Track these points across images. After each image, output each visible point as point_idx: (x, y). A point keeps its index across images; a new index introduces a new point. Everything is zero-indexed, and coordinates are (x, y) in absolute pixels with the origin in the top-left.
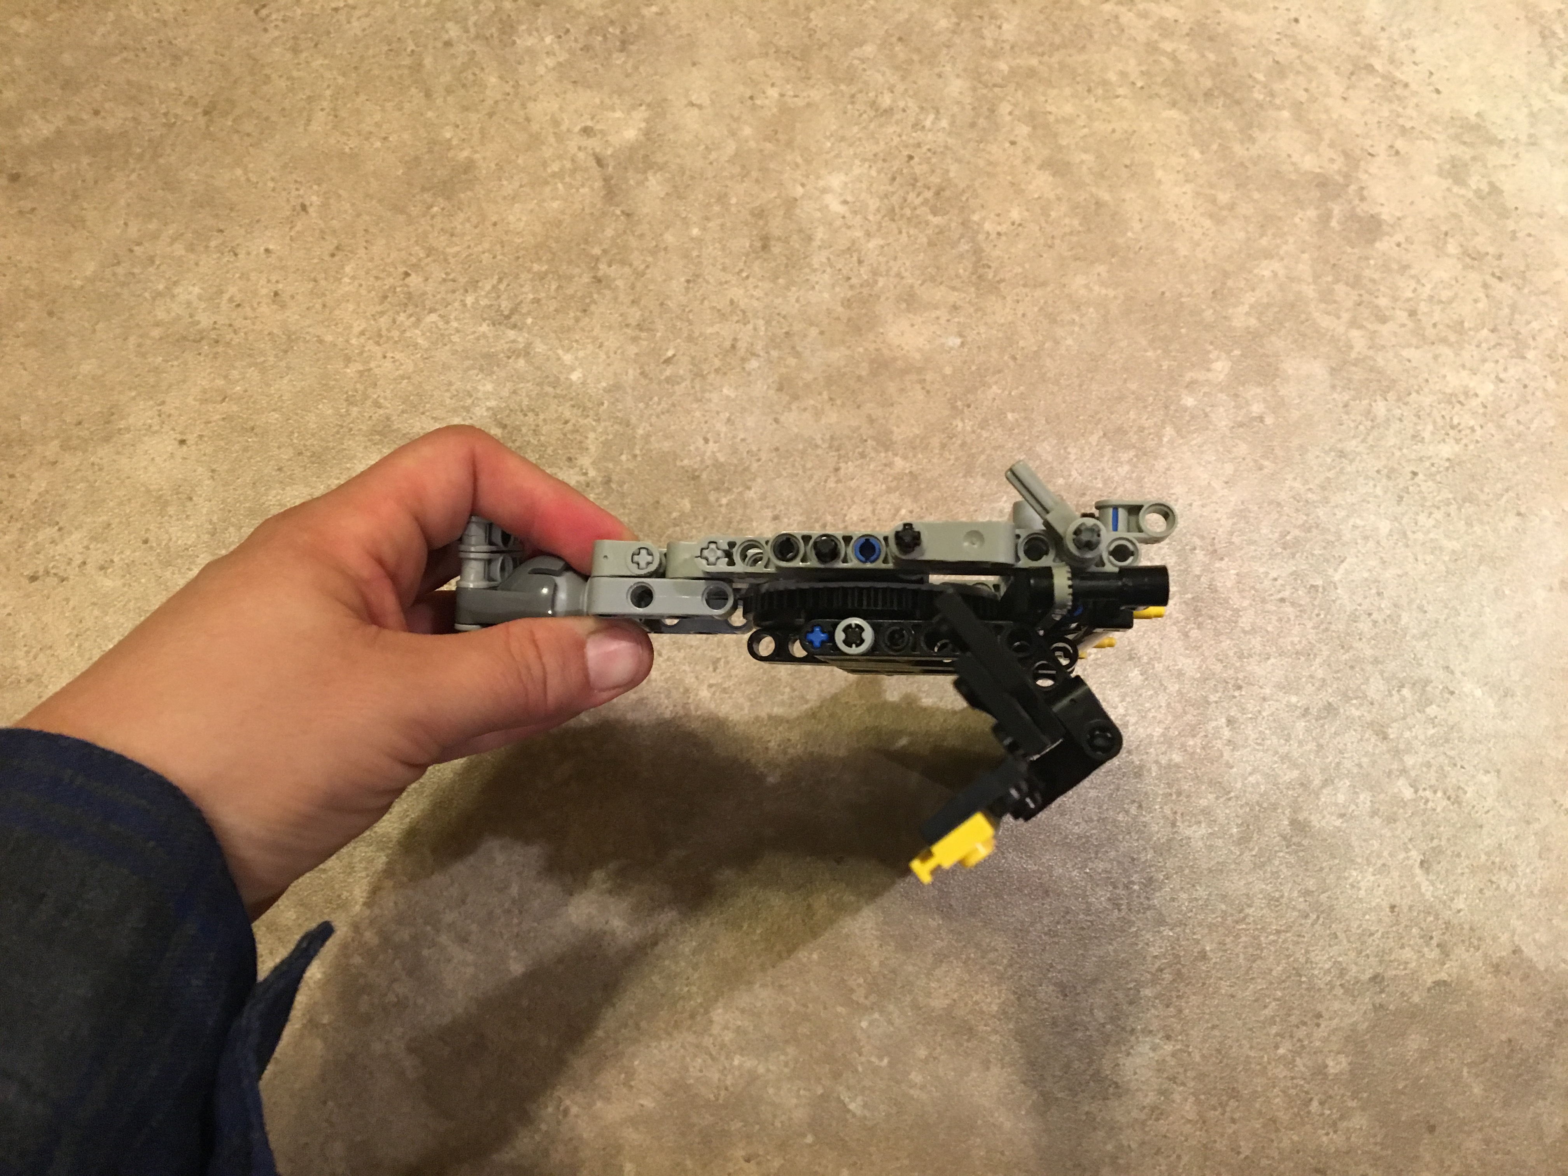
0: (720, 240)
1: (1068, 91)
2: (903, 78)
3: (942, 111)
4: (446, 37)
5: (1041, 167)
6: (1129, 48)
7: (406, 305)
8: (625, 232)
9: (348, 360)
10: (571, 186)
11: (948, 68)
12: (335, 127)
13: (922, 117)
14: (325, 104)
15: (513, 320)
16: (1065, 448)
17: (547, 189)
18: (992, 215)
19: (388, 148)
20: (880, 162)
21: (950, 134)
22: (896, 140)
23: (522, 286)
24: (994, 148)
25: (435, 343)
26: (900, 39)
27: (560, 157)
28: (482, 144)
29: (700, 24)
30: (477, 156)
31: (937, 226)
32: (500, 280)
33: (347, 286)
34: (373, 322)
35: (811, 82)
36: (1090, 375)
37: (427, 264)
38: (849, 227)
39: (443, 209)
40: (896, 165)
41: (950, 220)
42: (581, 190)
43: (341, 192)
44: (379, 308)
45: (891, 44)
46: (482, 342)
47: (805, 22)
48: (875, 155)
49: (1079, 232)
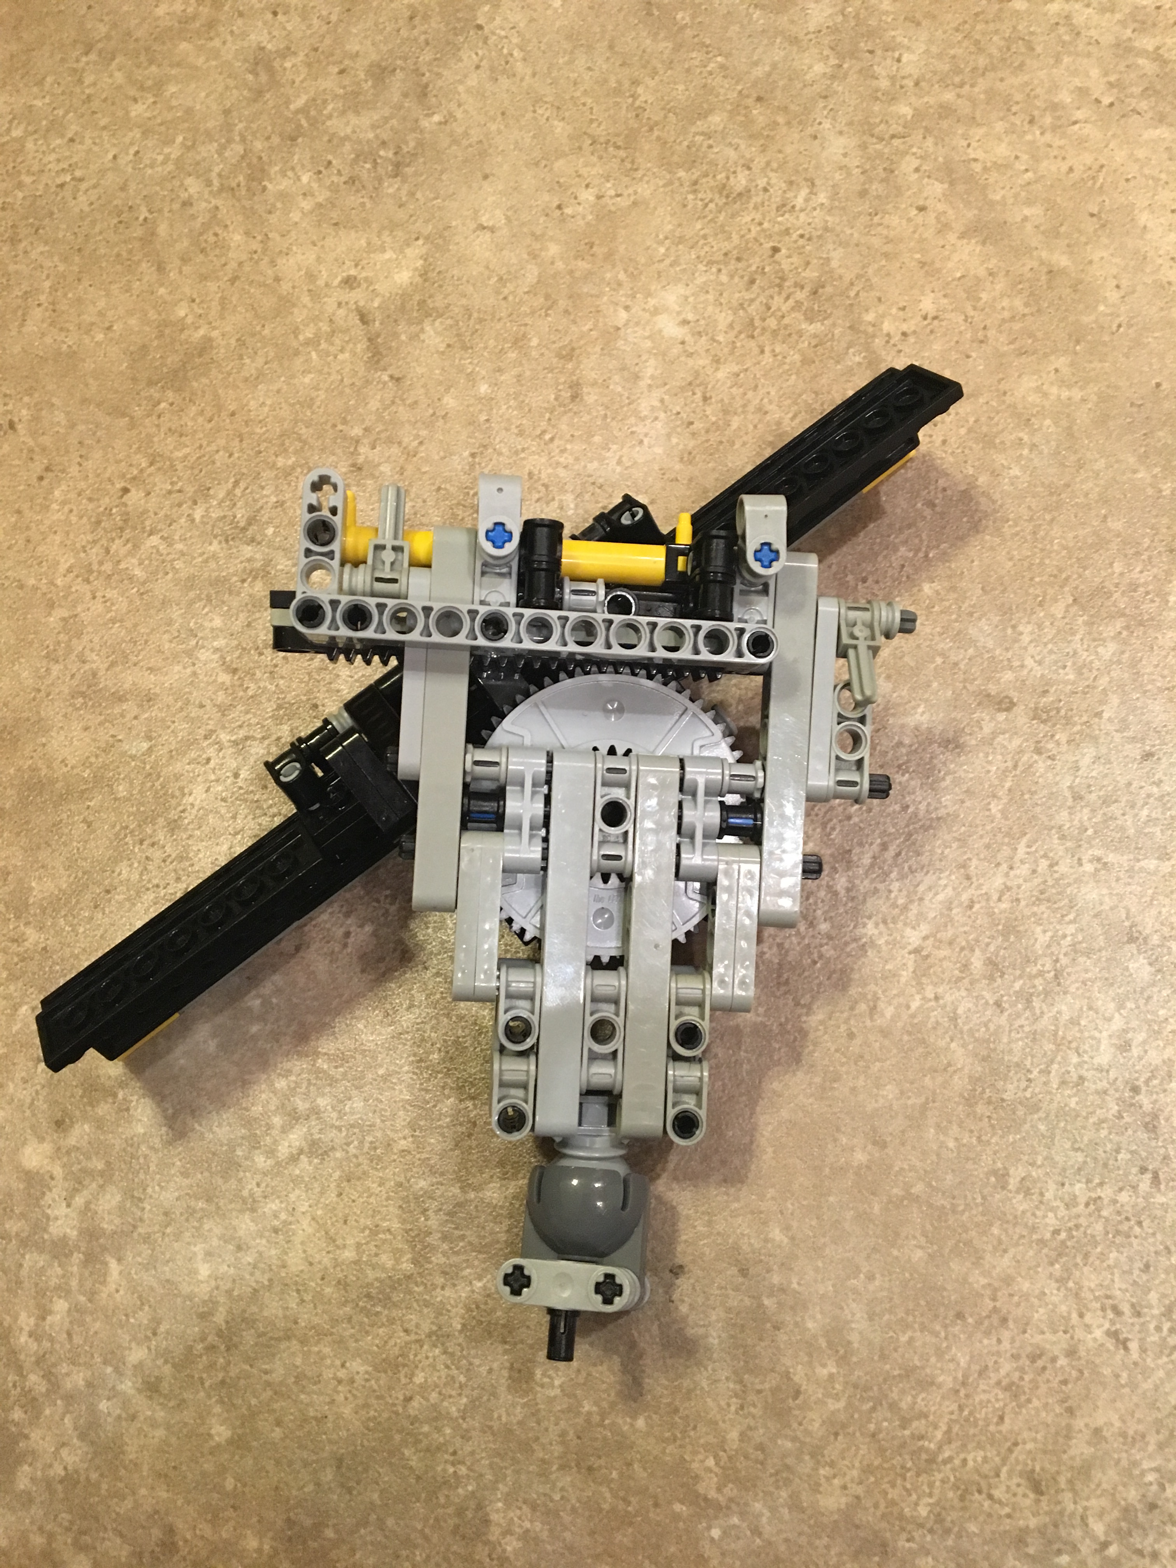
0: (517, 395)
1: (1000, 126)
2: (764, 149)
3: (818, 182)
4: (184, 195)
5: (962, 236)
6: (1089, 55)
7: (122, 529)
8: (393, 402)
9: (51, 605)
10: (328, 354)
11: (827, 125)
12: (52, 324)
13: (790, 195)
14: (43, 298)
15: (249, 533)
16: (1014, 627)
17: (298, 361)
18: (894, 311)
19: (112, 339)
20: (733, 262)
21: (830, 211)
22: (755, 229)
23: (263, 488)
24: (894, 220)
25: (155, 573)
26: (759, 99)
27: (315, 319)
28: (222, 317)
29: (493, 127)
30: (215, 334)
31: (815, 336)
32: (236, 483)
33: (56, 515)
34: (82, 555)
35: (639, 174)
36: (1048, 517)
37: (150, 475)
38: (690, 355)
39: (172, 404)
40: (755, 263)
41: (834, 325)
42: (340, 357)
43: (54, 400)
44: (90, 537)
45: (746, 108)
46: (213, 565)
47: (630, 100)
48: (726, 254)
49: (1024, 315)
